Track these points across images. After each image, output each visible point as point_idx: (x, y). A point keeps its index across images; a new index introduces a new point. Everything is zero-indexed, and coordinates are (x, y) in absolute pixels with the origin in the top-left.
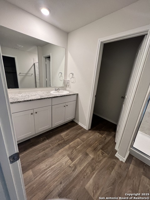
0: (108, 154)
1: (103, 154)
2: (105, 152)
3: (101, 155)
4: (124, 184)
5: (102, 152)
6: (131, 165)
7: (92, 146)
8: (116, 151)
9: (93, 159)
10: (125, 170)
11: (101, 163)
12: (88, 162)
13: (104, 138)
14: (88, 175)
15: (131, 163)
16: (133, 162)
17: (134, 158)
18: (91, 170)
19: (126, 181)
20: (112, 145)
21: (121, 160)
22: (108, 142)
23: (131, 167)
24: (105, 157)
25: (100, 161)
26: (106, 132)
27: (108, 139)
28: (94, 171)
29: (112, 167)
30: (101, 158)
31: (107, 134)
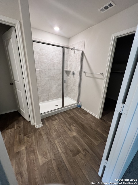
0: (32, 133)
1: (28, 137)
2: (28, 134)
3: (28, 138)
4: (51, 134)
5: (28, 136)
6: (46, 123)
7: (15, 143)
8: (34, 126)
9: (26, 148)
10: (46, 128)
11: (33, 142)
12: (25, 155)
13: (19, 128)
14: (34, 159)
15: (45, 123)
16: (45, 121)
17: (44, 119)
18: (33, 154)
19: (51, 132)
20: (28, 125)
21: (40, 127)
22: (24, 127)
23: (47, 124)
24: (32, 137)
25: (32, 142)
26: (14, 123)
27: (22, 124)
28: (35, 151)
29: (41, 135)
30: (31, 140)
31: (17, 123)
